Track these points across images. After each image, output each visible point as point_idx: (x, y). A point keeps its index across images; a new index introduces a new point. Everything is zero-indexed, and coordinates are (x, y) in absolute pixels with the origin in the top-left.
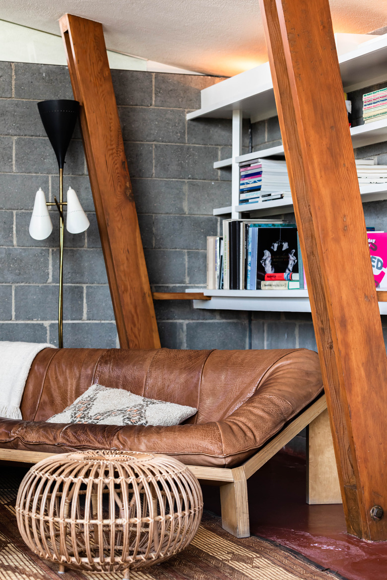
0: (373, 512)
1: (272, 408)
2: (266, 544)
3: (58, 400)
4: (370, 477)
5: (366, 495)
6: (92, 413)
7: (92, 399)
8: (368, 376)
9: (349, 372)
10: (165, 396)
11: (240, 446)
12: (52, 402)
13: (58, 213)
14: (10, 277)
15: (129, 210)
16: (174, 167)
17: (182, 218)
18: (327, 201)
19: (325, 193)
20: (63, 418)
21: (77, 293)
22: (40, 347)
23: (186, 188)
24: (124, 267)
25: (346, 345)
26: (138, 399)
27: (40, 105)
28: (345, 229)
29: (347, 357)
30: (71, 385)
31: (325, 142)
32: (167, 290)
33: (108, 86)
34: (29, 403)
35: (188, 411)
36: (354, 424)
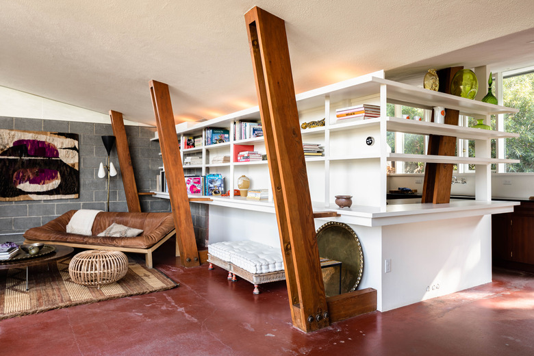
0: (187, 260)
1: (162, 231)
2: (156, 270)
3: (103, 228)
4: (187, 250)
5: (185, 255)
6: (111, 232)
7: (112, 228)
8: (186, 222)
9: (180, 221)
10: (134, 227)
11: (150, 242)
12: (101, 228)
13: (107, 169)
14: (93, 188)
15: (131, 168)
16: (146, 155)
17: (149, 170)
18: (174, 175)
19: (173, 172)
20: (102, 235)
21: (115, 193)
22: (99, 211)
23: (150, 161)
24: (129, 185)
25: (180, 214)
26: (126, 228)
27: (102, 137)
28: (179, 182)
29: (180, 217)
30: (107, 223)
31: (173, 158)
32: (144, 192)
33: (124, 132)
34: (94, 229)
35: (140, 231)
36: (182, 236)
